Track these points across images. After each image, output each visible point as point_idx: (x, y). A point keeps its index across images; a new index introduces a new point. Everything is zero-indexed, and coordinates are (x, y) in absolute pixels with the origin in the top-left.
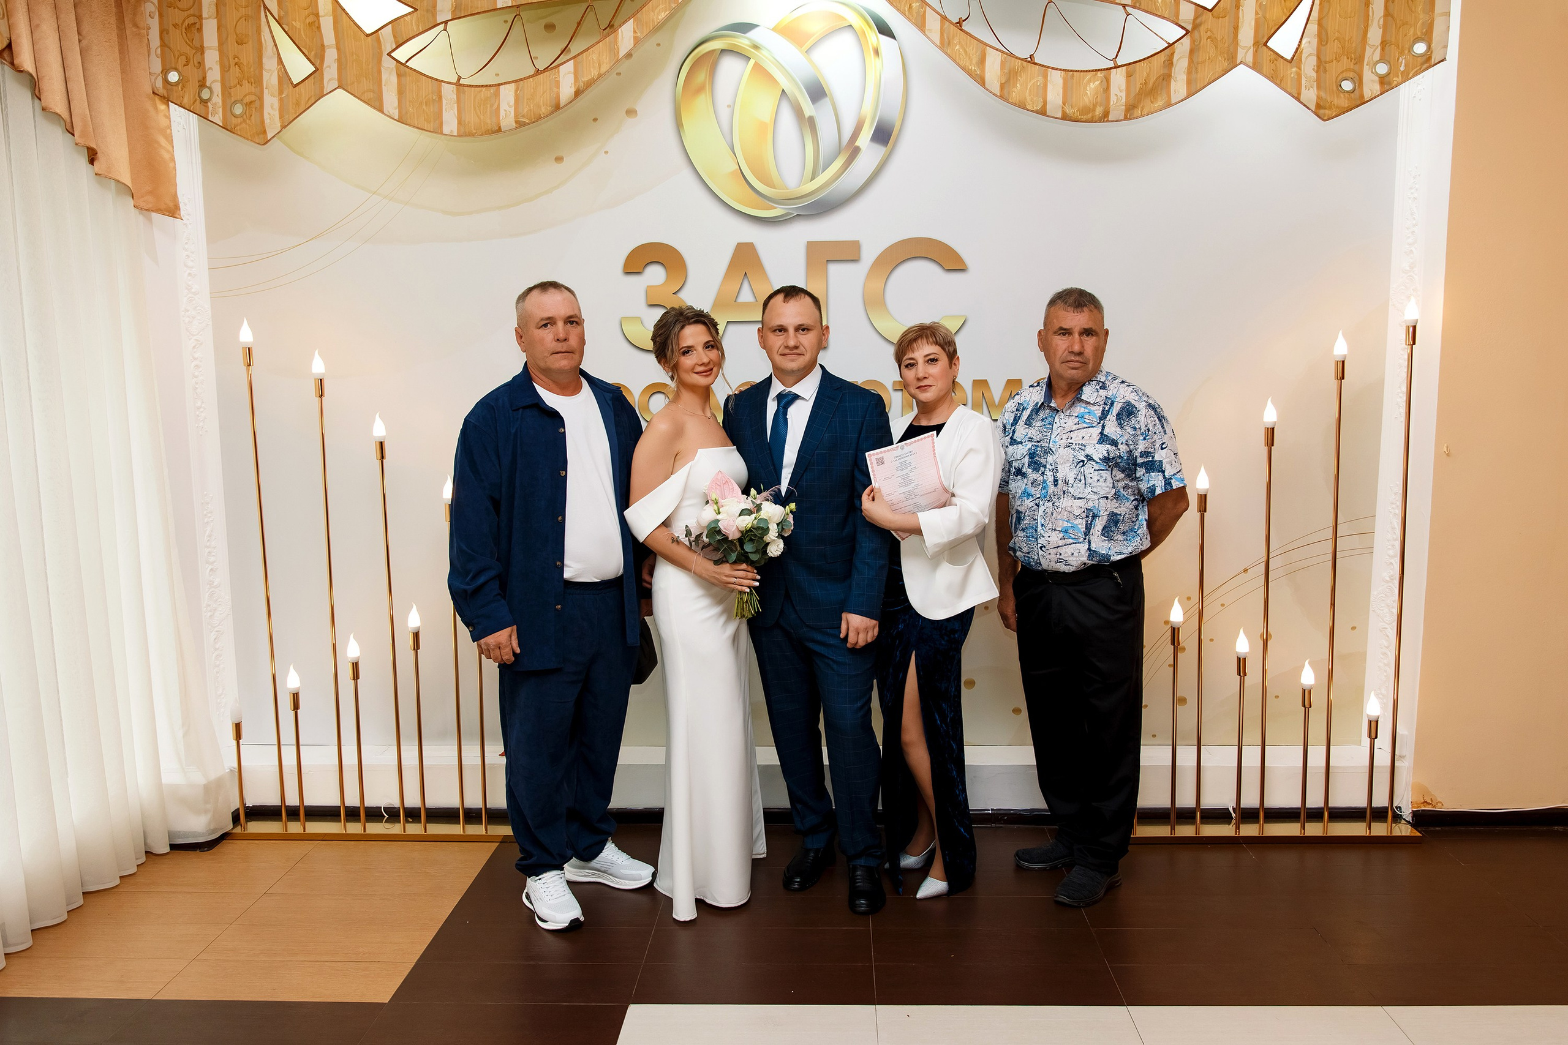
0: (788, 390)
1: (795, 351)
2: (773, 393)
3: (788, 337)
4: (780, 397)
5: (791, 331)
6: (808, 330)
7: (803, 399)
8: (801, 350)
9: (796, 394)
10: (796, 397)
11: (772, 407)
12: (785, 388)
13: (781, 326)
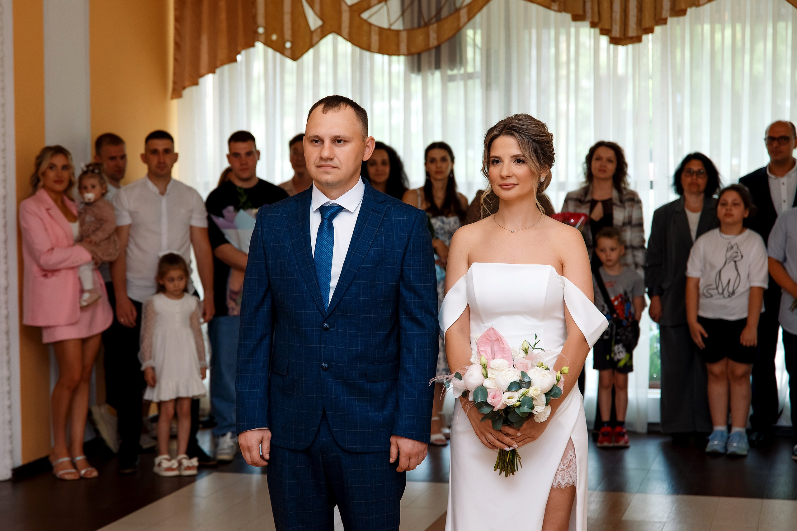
0: (332, 202)
1: (329, 163)
2: (315, 205)
3: (323, 148)
4: (322, 210)
5: (327, 142)
6: (345, 141)
7: (348, 211)
8: (335, 162)
9: (340, 206)
10: (340, 209)
11: (315, 221)
12: (328, 200)
13: (317, 136)
